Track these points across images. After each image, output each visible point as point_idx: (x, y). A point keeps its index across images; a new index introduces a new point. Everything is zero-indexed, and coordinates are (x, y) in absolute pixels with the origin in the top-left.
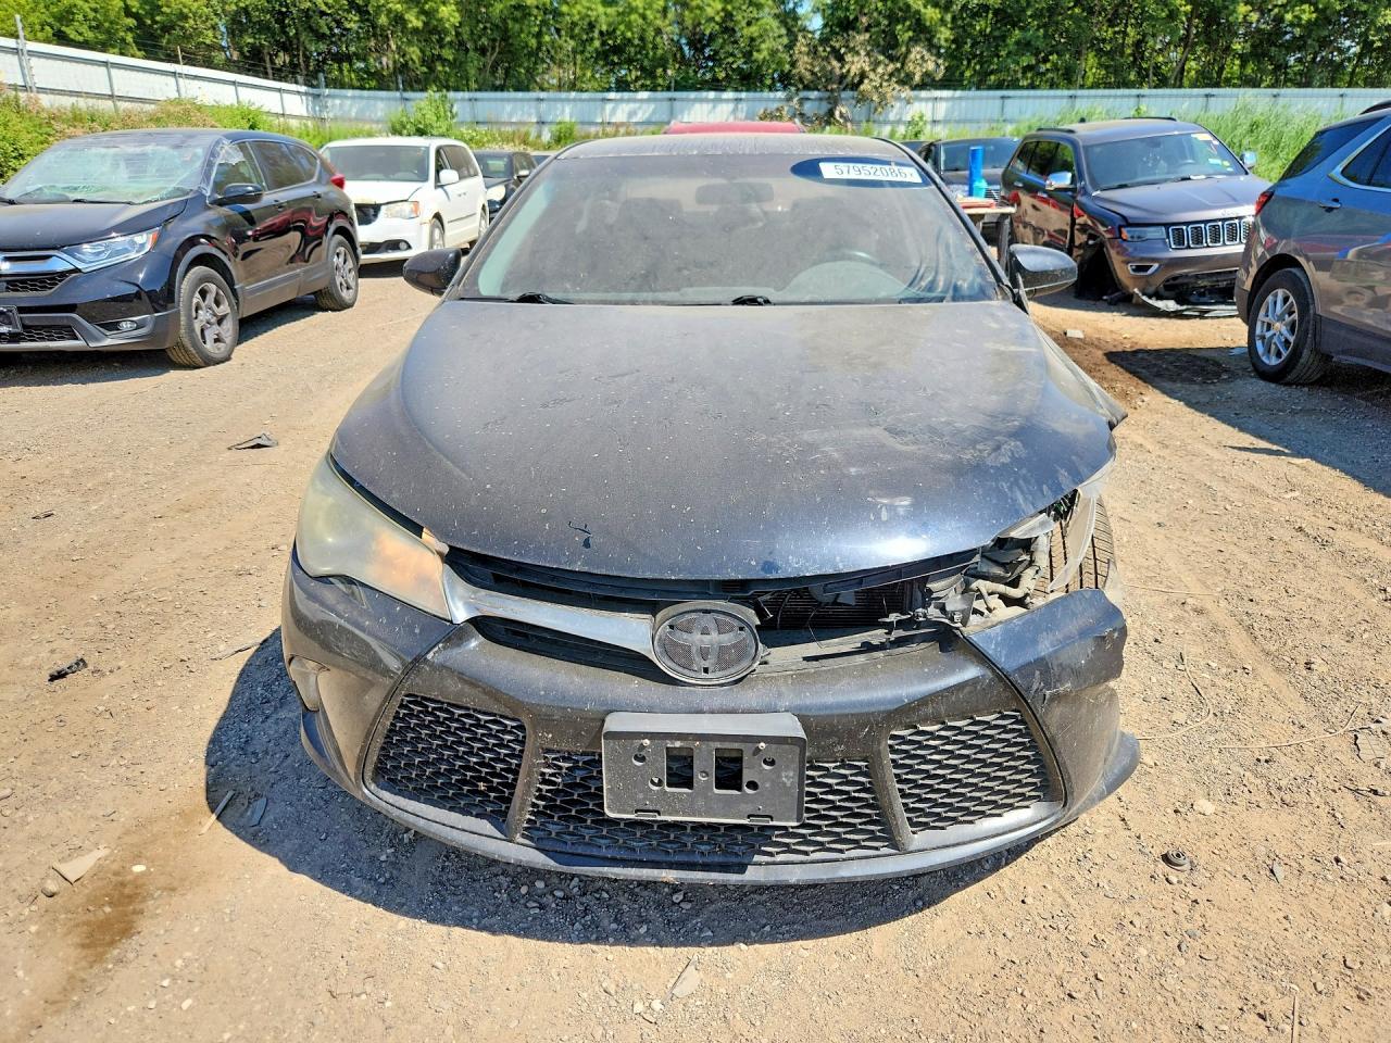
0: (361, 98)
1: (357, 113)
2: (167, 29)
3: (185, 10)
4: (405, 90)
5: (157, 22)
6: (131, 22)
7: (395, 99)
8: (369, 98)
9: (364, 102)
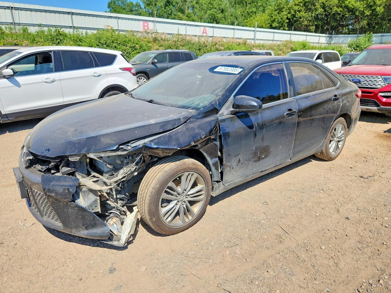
0: (344, 37)
1: (341, 41)
2: (296, 21)
3: (301, 16)
4: (359, 34)
5: (293, 20)
6: (287, 21)
7: (355, 37)
8: (347, 37)
9: (345, 38)
